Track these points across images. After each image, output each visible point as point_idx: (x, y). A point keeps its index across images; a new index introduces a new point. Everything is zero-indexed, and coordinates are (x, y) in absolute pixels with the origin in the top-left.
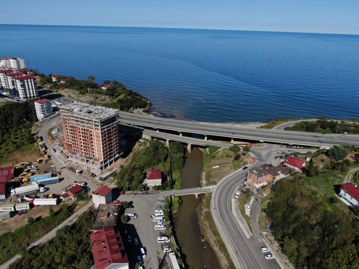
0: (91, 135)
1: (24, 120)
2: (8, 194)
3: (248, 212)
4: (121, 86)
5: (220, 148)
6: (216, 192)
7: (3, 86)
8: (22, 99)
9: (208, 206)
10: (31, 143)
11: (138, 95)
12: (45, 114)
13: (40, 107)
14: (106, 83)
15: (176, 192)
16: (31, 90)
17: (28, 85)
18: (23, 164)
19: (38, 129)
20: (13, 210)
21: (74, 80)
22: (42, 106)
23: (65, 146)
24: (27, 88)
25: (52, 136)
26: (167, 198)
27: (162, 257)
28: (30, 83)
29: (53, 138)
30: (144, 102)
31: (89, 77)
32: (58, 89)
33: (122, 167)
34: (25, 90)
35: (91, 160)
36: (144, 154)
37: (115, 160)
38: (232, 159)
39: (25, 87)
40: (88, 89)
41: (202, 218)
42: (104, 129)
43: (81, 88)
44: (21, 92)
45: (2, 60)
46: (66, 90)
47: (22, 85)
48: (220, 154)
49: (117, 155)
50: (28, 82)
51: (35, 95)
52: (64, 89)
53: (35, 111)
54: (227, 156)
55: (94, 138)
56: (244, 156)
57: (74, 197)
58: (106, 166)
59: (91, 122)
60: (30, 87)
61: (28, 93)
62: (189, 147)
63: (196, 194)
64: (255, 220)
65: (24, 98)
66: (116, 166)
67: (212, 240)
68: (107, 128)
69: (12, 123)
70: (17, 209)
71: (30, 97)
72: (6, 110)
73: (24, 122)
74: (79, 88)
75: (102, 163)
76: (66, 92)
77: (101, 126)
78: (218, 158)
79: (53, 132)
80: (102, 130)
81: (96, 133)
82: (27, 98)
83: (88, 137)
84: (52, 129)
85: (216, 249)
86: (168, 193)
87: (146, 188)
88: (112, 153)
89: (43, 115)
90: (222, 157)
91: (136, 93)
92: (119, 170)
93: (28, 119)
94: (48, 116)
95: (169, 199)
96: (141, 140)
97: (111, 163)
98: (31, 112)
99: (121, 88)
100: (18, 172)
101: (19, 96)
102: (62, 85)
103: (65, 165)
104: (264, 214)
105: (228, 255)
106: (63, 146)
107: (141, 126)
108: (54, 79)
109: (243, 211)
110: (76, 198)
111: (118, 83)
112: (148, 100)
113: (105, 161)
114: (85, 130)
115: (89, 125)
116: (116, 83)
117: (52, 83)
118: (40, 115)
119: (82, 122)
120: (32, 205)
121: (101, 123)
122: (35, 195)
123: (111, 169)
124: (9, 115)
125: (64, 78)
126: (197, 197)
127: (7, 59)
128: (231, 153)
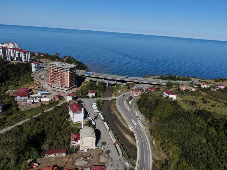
0: (64, 75)
1: (26, 71)
2: (29, 97)
3: (130, 103)
4: (73, 58)
5: (121, 85)
6: (118, 99)
7: (12, 56)
8: (24, 62)
9: (115, 103)
10: (32, 81)
11: (82, 64)
12: (36, 69)
13: (35, 66)
14: (65, 57)
15: (101, 99)
16: (28, 58)
17: (27, 55)
18: (31, 88)
19: (34, 76)
20: (33, 102)
21: (48, 55)
22: (35, 65)
23: (50, 82)
24: (27, 57)
25: (42, 78)
26: (98, 100)
27: (96, 116)
28: (28, 54)
29: (42, 79)
30: (85, 67)
31: (56, 54)
32: (40, 59)
33: (77, 90)
34: (26, 57)
35: (63, 87)
36: (86, 87)
37: (74, 88)
38: (127, 89)
39: (25, 56)
40: (57, 59)
41: (112, 107)
42: (70, 72)
43: (53, 59)
44: (23, 59)
45: (4, 44)
46: (44, 59)
47: (24, 55)
48: (121, 87)
49: (74, 86)
50: (27, 54)
51: (30, 60)
52: (43, 59)
53: (31, 67)
54: (124, 88)
55: (66, 76)
56: (131, 88)
57: (58, 98)
58: (70, 89)
59: (65, 69)
60: (28, 56)
61: (27, 59)
62: (107, 85)
63: (110, 100)
64: (133, 106)
65: (25, 62)
66: (74, 90)
67: (115, 113)
68: (71, 72)
69: (21, 72)
70: (34, 102)
71: (28, 61)
72: (18, 66)
73: (26, 72)
74: (51, 59)
75: (68, 88)
76: (44, 60)
77: (69, 71)
78: (120, 89)
79: (42, 77)
80: (69, 72)
81: (67, 74)
82: (26, 62)
83: (62, 76)
84: (41, 76)
85: (117, 115)
86: (97, 99)
87: (88, 97)
88: (72, 84)
89: (35, 70)
90: (122, 88)
91: (81, 62)
92: (75, 91)
93: (28, 71)
94: (37, 70)
95: (99, 101)
96: (85, 81)
97: (72, 89)
98: (29, 68)
99: (73, 60)
100: (30, 90)
101: (22, 60)
102: (42, 57)
103: (50, 89)
104: (137, 104)
105: (121, 116)
106: (48, 82)
107: (84, 76)
108: (36, 54)
109: (128, 103)
110: (59, 99)
111: (71, 57)
112: (86, 66)
113: (70, 87)
114: (61, 73)
115: (63, 70)
116: (70, 57)
117: (35, 56)
118: (34, 70)
119: (60, 69)
120: (40, 101)
121: (69, 69)
122: (41, 97)
123: (72, 91)
124: (19, 68)
125: (42, 54)
126: (110, 101)
127: (8, 43)
128: (126, 87)
